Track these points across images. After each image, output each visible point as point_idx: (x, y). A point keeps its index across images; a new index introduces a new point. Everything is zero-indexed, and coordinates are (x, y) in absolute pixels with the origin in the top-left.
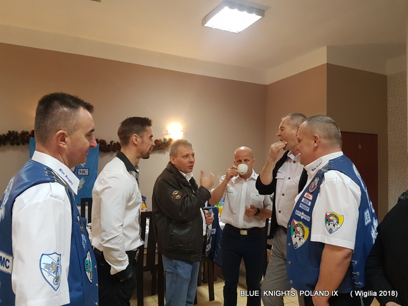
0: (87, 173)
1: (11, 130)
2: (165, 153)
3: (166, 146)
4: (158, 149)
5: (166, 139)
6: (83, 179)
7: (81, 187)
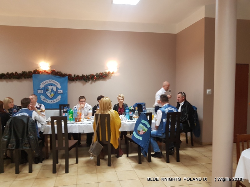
0: (62, 92)
2: (106, 80)
3: (106, 76)
4: (101, 78)
5: (106, 72)
6: (60, 95)
7: (60, 100)
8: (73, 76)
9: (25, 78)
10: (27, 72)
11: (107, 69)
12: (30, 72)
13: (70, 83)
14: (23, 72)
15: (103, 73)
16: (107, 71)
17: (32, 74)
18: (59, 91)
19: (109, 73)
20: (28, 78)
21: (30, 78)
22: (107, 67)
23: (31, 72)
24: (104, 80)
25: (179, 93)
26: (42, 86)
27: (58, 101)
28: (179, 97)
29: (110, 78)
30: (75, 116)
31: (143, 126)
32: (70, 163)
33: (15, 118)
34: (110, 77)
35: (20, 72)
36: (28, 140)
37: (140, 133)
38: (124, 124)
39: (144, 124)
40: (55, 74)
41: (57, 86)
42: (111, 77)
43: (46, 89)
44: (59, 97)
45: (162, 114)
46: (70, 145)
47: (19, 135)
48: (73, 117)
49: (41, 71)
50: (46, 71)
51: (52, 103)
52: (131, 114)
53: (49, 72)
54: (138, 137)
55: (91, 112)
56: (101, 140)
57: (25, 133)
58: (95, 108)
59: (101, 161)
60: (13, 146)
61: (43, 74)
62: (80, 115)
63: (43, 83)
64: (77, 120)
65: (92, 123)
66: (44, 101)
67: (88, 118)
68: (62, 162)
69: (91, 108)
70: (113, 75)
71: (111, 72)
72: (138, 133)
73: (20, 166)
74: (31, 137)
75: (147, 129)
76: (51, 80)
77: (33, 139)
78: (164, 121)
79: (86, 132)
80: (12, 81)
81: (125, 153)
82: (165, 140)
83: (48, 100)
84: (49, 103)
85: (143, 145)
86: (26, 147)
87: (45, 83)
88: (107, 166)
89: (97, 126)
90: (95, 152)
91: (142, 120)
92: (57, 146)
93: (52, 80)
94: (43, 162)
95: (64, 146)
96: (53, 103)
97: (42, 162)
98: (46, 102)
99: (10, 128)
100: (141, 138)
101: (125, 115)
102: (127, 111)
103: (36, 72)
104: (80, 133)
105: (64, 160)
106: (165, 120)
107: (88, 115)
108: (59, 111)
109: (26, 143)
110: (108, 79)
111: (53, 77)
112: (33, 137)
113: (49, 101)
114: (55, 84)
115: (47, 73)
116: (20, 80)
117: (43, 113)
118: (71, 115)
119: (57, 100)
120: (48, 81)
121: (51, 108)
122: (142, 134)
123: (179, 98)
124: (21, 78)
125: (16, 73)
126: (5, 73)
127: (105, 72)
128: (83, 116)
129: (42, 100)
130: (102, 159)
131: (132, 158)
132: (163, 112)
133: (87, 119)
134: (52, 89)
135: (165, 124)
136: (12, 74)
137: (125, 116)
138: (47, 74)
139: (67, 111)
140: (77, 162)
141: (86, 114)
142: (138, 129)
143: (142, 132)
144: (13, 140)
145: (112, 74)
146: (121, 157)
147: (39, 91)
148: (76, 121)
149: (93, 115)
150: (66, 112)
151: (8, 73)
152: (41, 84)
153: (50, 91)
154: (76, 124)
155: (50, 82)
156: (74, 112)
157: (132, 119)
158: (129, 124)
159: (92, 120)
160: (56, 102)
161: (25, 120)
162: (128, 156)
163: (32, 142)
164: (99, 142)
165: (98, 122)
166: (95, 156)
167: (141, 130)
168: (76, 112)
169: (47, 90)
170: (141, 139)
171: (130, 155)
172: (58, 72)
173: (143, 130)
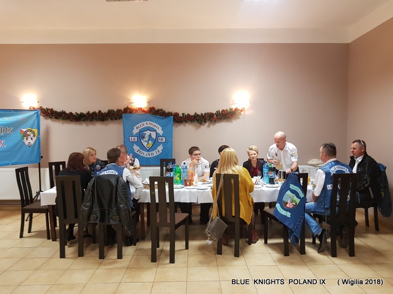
0: (164, 140)
1: (110, 109)
2: (232, 122)
3: (232, 115)
4: (224, 118)
5: (232, 109)
6: (161, 145)
7: (161, 152)
8: (181, 115)
9: (112, 119)
10: (115, 110)
11: (234, 104)
12: (119, 111)
13: (177, 127)
14: (109, 110)
15: (227, 110)
16: (234, 107)
17: (121, 114)
18: (160, 138)
19: (236, 109)
20: (116, 120)
21: (119, 119)
22: (233, 101)
23: (121, 110)
24: (229, 122)
25: (354, 142)
26: (136, 131)
27: (158, 154)
28: (354, 148)
29: (238, 118)
30: (184, 176)
31: (292, 194)
32: (176, 249)
33: (100, 177)
34: (238, 116)
35: (105, 110)
36: (117, 210)
37: (288, 206)
38: (261, 190)
39: (293, 192)
40: (154, 112)
41: (157, 131)
42: (240, 116)
43: (141, 136)
44: (160, 148)
45: (324, 176)
46: (177, 221)
47: (105, 203)
48: (180, 179)
49: (134, 109)
50: (141, 109)
51: (149, 157)
52: (272, 174)
53: (145, 110)
54: (283, 212)
55: (208, 170)
56: (224, 214)
57: (114, 200)
58: (214, 166)
59: (224, 248)
60: (97, 218)
61: (138, 113)
62: (192, 175)
63: (137, 126)
64: (187, 182)
65: (210, 188)
66: (138, 153)
67: (204, 181)
68: (165, 246)
69: (208, 164)
70: (243, 112)
71: (240, 108)
72: (284, 205)
73: (105, 248)
74: (122, 206)
75: (299, 200)
76: (148, 122)
77: (125, 210)
78: (328, 189)
79: (200, 202)
80: (94, 125)
81: (261, 238)
82: (329, 219)
83: (143, 152)
84: (146, 156)
85: (292, 226)
86: (115, 220)
87: (140, 126)
88: (233, 256)
89: (218, 193)
90: (215, 233)
91: (291, 185)
92: (158, 221)
93: (150, 122)
94: (137, 244)
95: (169, 221)
96: (151, 156)
97: (135, 245)
98: (142, 155)
99: (93, 191)
100: (288, 215)
101: (262, 176)
102: (265, 170)
103: (128, 111)
104: (190, 204)
105: (169, 243)
106: (329, 187)
107: (203, 176)
108: (159, 168)
109: (114, 214)
110: (235, 120)
111: (152, 117)
112: (124, 206)
113: (145, 154)
114: (155, 128)
115: (144, 111)
116: (106, 122)
117: (138, 172)
118: (178, 174)
119: (157, 152)
120: (145, 123)
121: (148, 164)
122: (291, 207)
123: (355, 150)
124: (107, 120)
125: (100, 111)
126: (85, 112)
127: (230, 109)
128: (195, 178)
129: (136, 151)
130: (225, 245)
131: (274, 246)
132: (328, 174)
133: (202, 182)
134: (150, 136)
135: (329, 194)
136: (94, 113)
137: (261, 178)
138: (144, 113)
139: (173, 168)
140: (187, 248)
141: (202, 175)
142: (284, 199)
143: (291, 204)
144: (96, 209)
145: (241, 111)
146: (255, 243)
147: (132, 139)
148: (186, 185)
149: (211, 176)
150: (171, 170)
151: (89, 112)
152: (135, 128)
153: (147, 139)
154: (186, 189)
155: (147, 126)
156: (182, 170)
157: (274, 184)
158: (269, 191)
159: (210, 183)
160: (155, 155)
161: (113, 181)
162: (266, 242)
163: (123, 214)
164: (221, 217)
165: (220, 187)
166: (215, 239)
167: (289, 202)
168: (185, 170)
169: (143, 137)
170: (290, 216)
171: (269, 241)
172: (159, 110)
173: (292, 202)
